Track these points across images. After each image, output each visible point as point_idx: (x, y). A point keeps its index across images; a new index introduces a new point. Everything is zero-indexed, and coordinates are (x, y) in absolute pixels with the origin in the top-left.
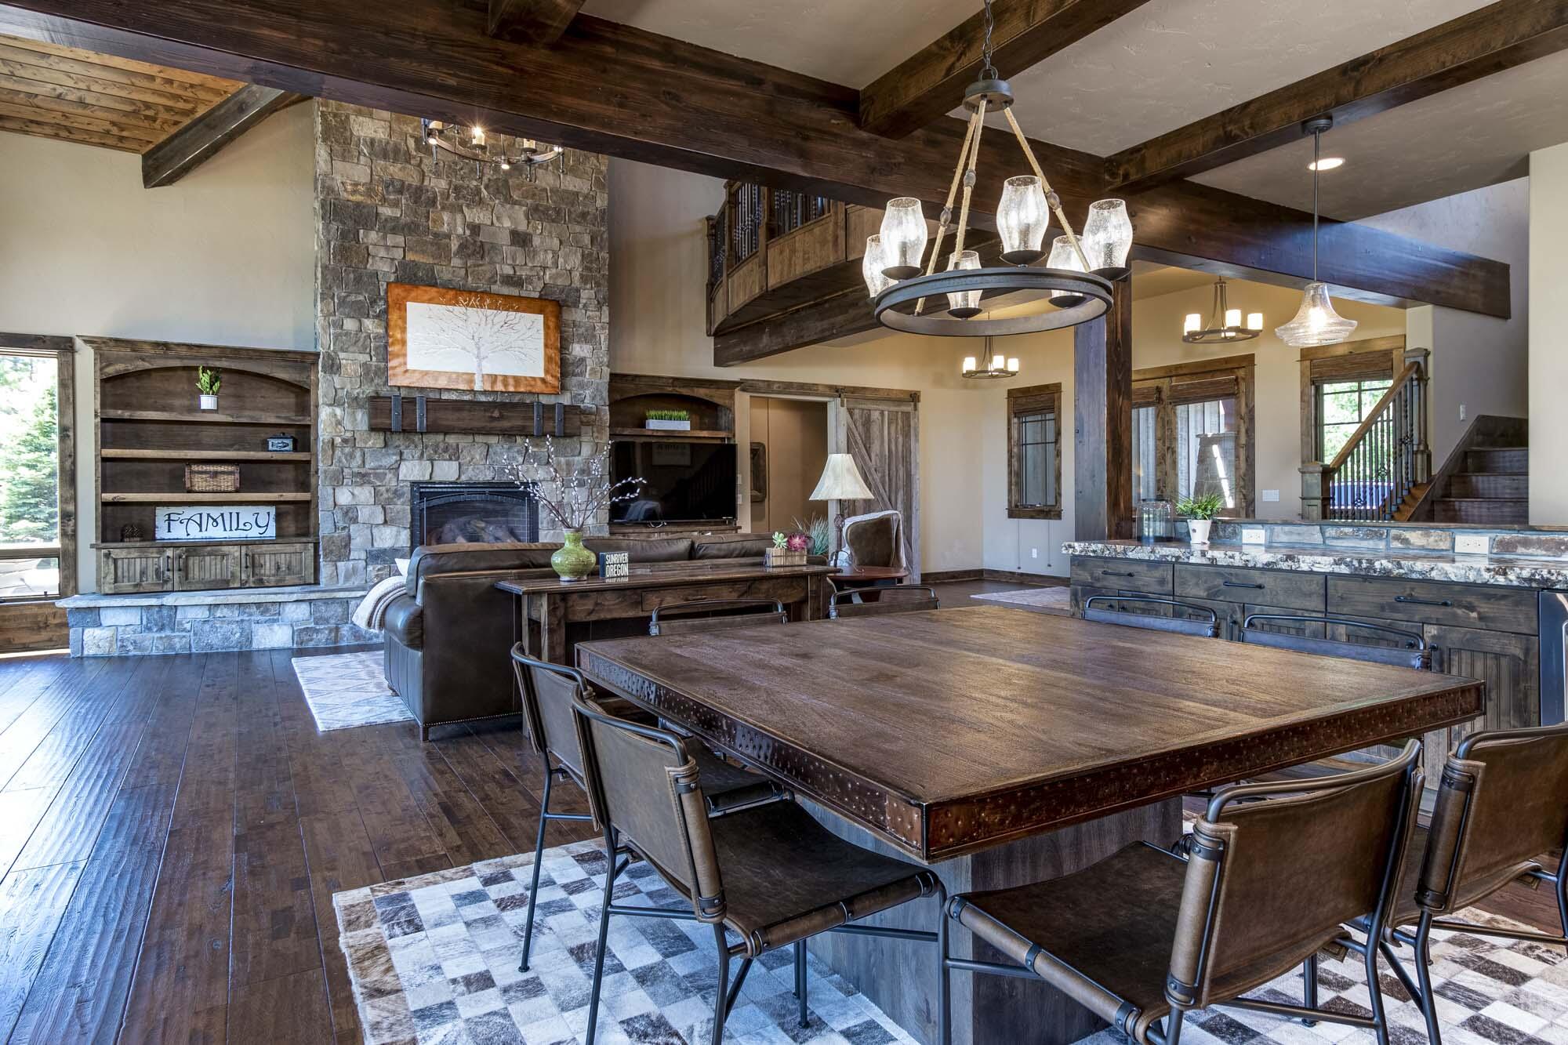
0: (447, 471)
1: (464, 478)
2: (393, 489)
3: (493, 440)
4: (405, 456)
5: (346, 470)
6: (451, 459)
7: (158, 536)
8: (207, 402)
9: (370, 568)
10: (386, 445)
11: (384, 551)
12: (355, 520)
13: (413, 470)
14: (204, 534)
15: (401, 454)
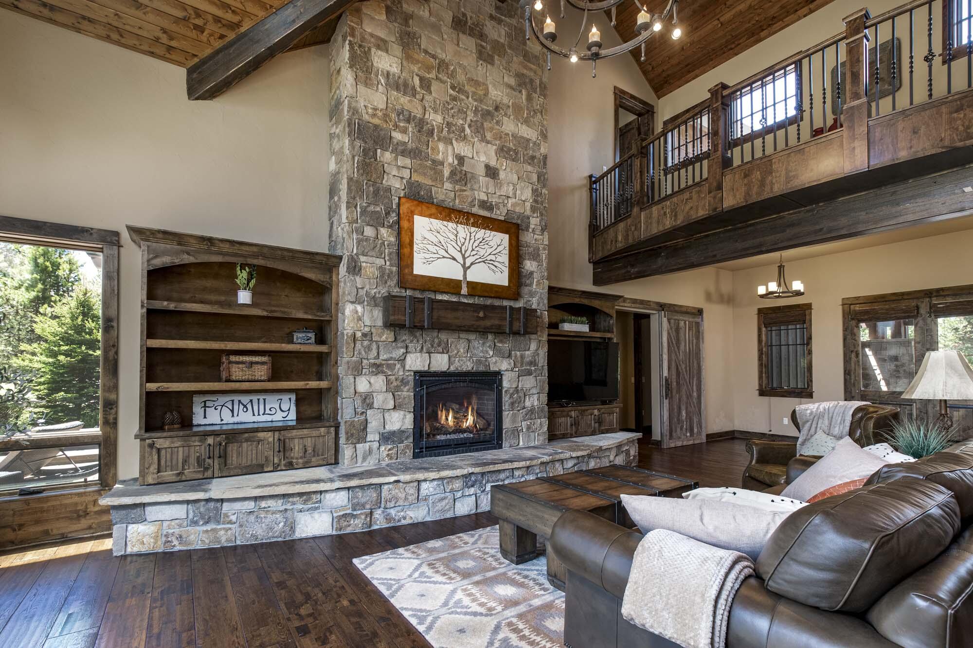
0: (440, 362)
1: (452, 368)
2: (401, 377)
3: (472, 337)
4: (409, 350)
5: (365, 361)
6: (443, 353)
7: (195, 422)
8: (244, 297)
9: (382, 448)
10: (396, 340)
11: (393, 433)
12: (371, 406)
13: (416, 362)
14: (236, 419)
15: (407, 347)
